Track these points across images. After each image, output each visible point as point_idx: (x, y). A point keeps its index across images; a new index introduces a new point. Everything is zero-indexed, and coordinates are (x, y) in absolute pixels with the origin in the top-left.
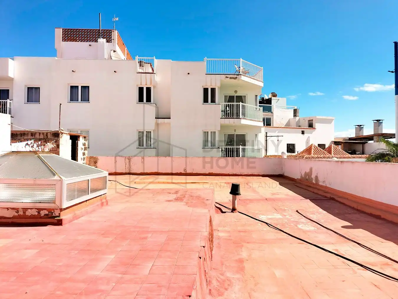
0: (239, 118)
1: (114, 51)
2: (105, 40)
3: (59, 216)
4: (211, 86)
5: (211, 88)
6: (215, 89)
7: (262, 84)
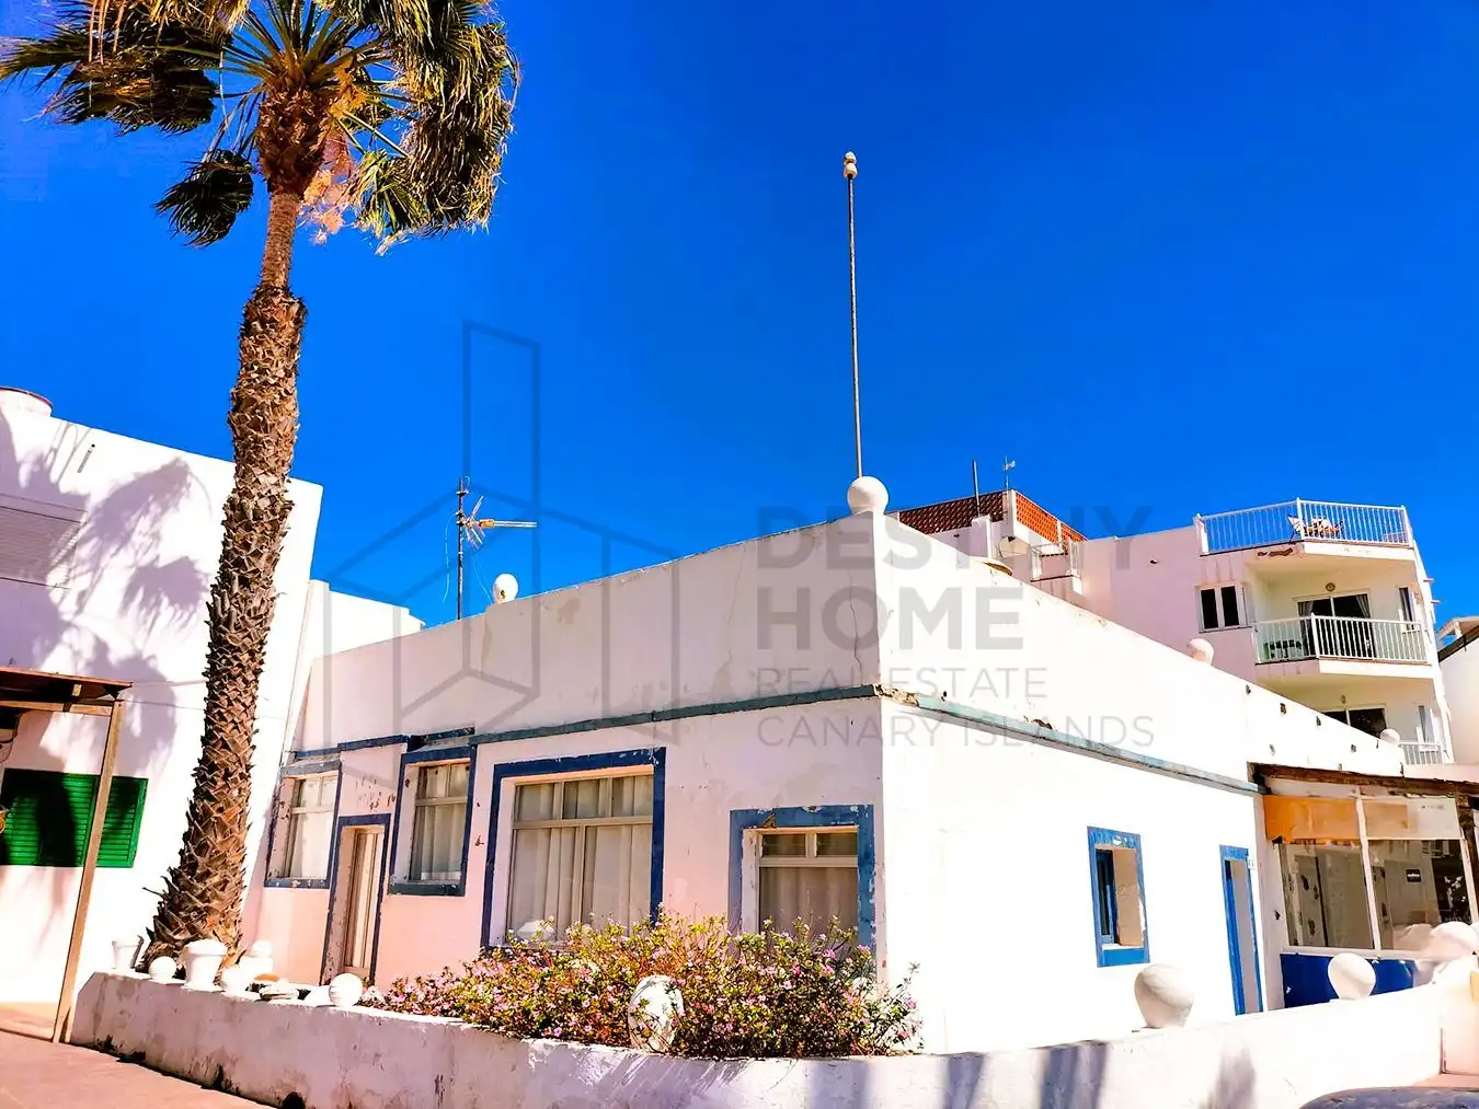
0: (1314, 658)
1: (1011, 539)
2: (988, 516)
4: (1219, 582)
5: (1223, 589)
6: (1233, 587)
7: (1409, 554)
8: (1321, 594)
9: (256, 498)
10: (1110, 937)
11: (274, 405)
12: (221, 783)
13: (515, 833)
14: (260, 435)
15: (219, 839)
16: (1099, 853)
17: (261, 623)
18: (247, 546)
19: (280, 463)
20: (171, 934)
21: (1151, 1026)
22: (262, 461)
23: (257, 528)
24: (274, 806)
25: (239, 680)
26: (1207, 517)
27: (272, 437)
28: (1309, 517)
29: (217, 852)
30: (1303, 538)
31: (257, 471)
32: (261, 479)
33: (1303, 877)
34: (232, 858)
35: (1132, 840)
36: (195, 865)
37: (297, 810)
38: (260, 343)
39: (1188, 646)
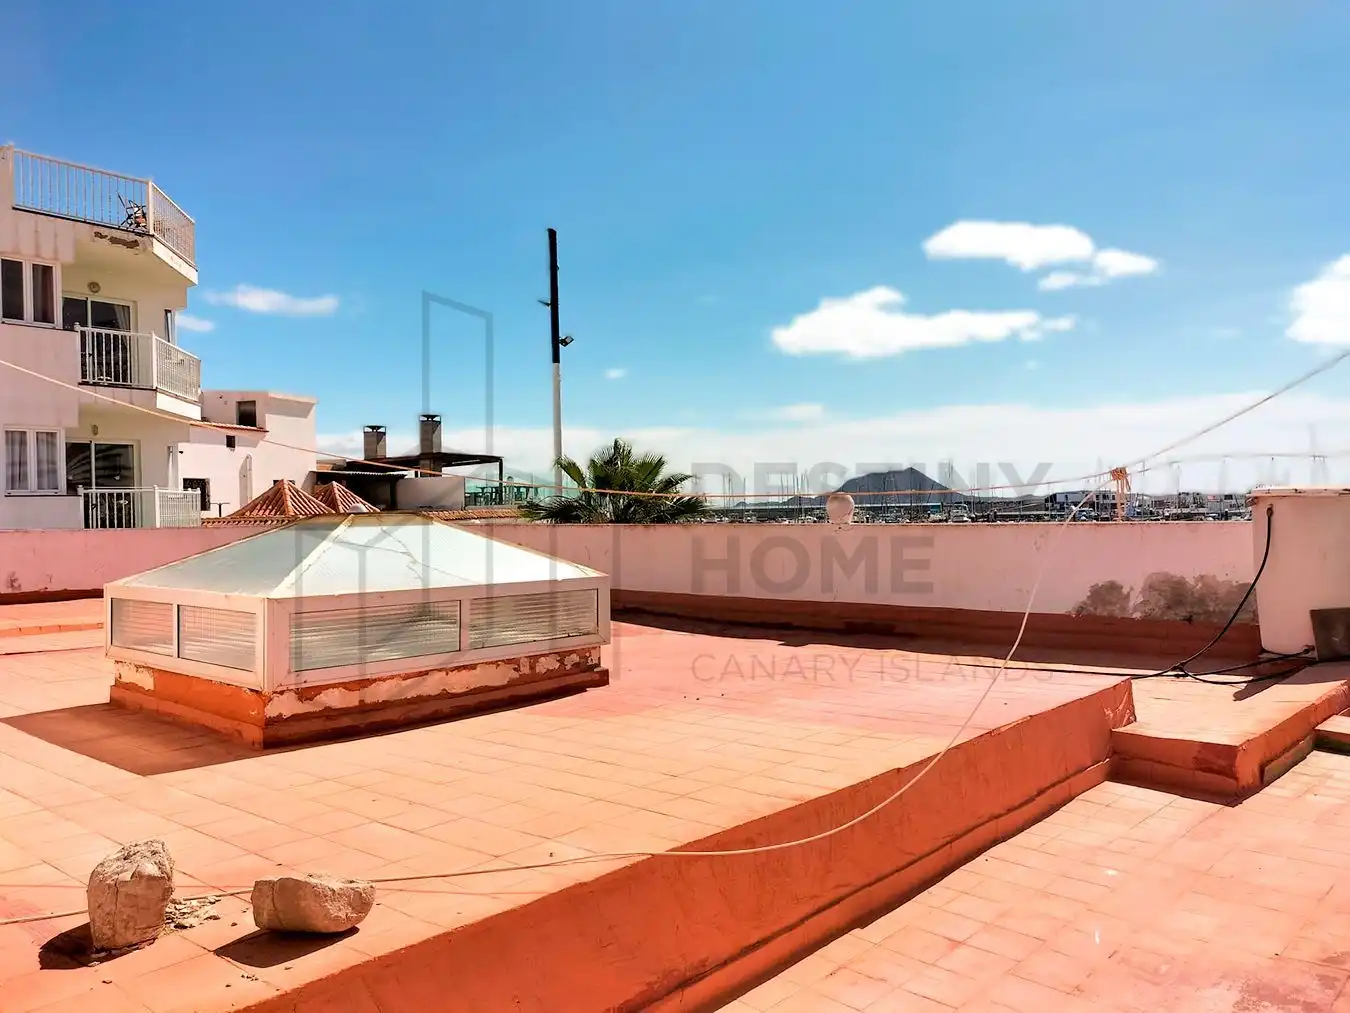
3: (598, 665)
5: (35, 267)
6: (53, 269)
30: (152, 232)
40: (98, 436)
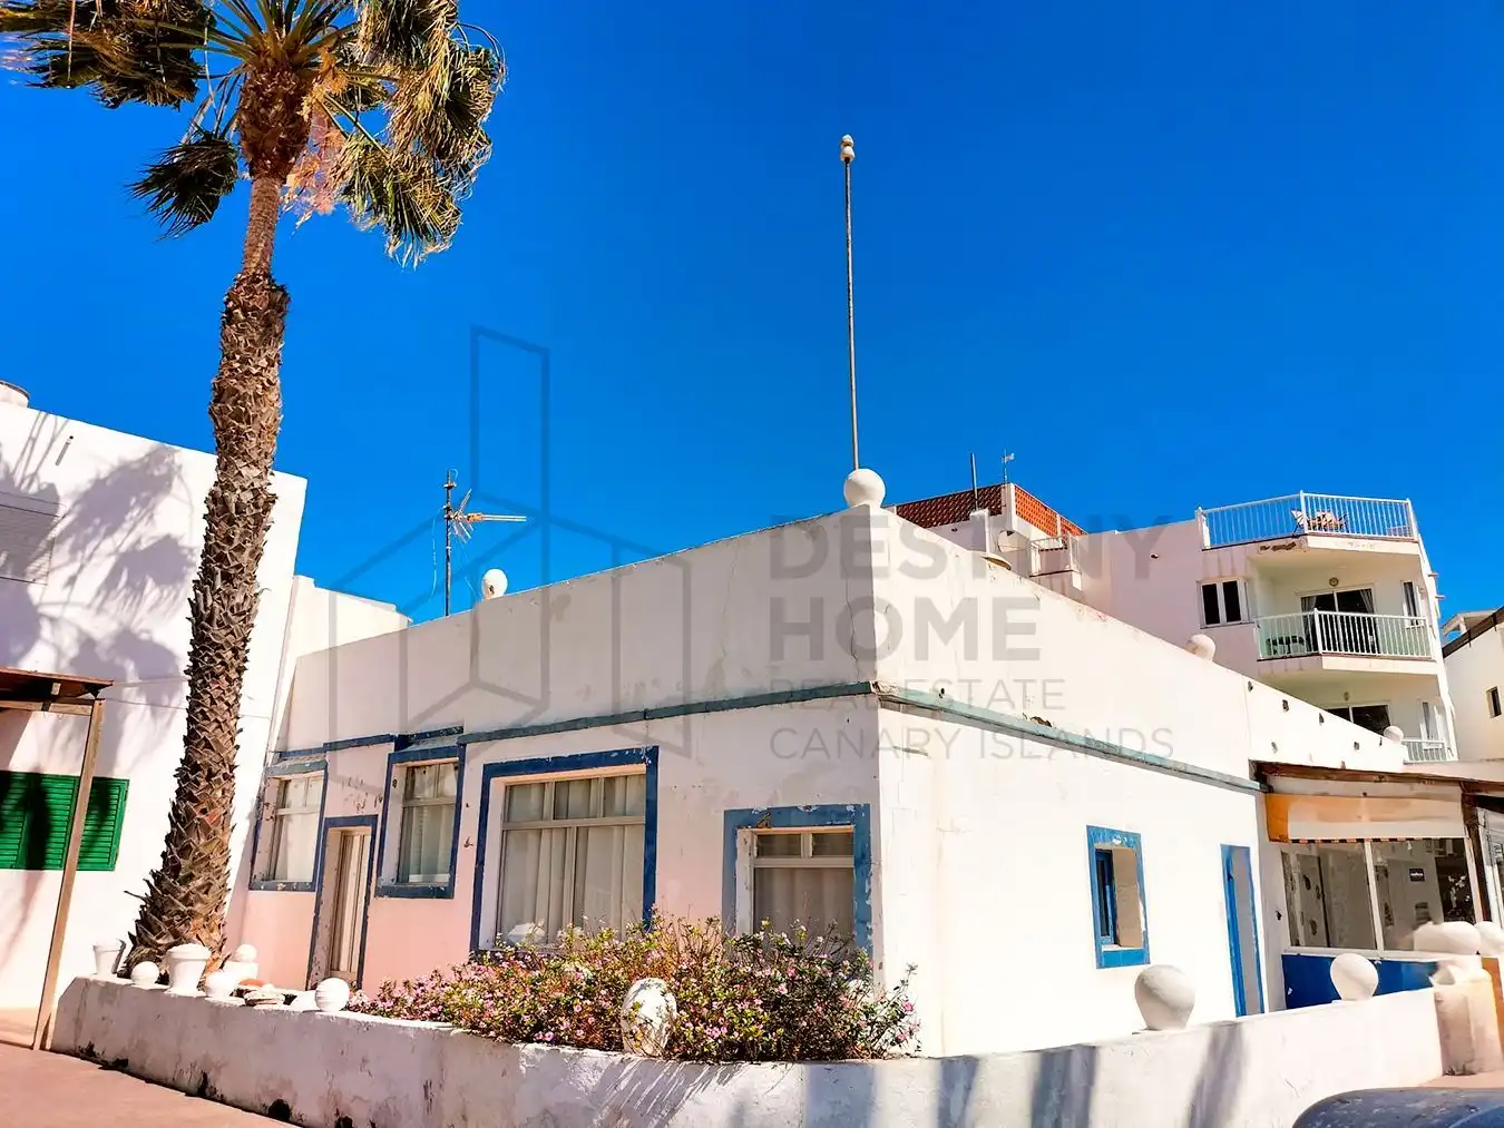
0: (1318, 654)
1: (1010, 533)
2: (987, 510)
4: (1221, 577)
5: (1224, 584)
6: (1235, 582)
7: (1414, 548)
8: (1324, 589)
9: (238, 491)
10: (1110, 938)
11: (256, 396)
12: (204, 784)
13: (505, 833)
14: (242, 426)
15: (203, 840)
16: (1099, 853)
17: (244, 620)
18: (229, 541)
19: (263, 455)
20: (154, 938)
21: (1150, 1028)
22: (245, 453)
23: (240, 523)
24: (258, 806)
25: (223, 678)
26: (1209, 511)
27: (255, 428)
28: (1313, 510)
29: (200, 854)
30: (1307, 532)
31: (240, 463)
32: (244, 472)
33: (1305, 877)
34: (216, 861)
35: (1131, 839)
36: (177, 868)
37: (282, 812)
38: (241, 331)
39: (1190, 641)
40: (1350, 700)
